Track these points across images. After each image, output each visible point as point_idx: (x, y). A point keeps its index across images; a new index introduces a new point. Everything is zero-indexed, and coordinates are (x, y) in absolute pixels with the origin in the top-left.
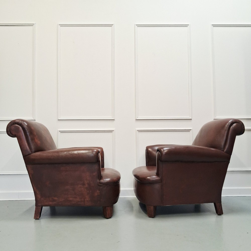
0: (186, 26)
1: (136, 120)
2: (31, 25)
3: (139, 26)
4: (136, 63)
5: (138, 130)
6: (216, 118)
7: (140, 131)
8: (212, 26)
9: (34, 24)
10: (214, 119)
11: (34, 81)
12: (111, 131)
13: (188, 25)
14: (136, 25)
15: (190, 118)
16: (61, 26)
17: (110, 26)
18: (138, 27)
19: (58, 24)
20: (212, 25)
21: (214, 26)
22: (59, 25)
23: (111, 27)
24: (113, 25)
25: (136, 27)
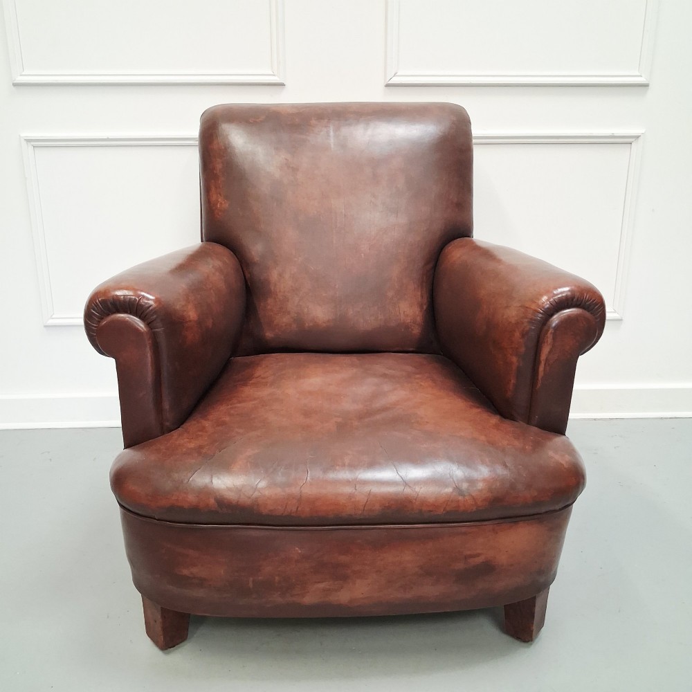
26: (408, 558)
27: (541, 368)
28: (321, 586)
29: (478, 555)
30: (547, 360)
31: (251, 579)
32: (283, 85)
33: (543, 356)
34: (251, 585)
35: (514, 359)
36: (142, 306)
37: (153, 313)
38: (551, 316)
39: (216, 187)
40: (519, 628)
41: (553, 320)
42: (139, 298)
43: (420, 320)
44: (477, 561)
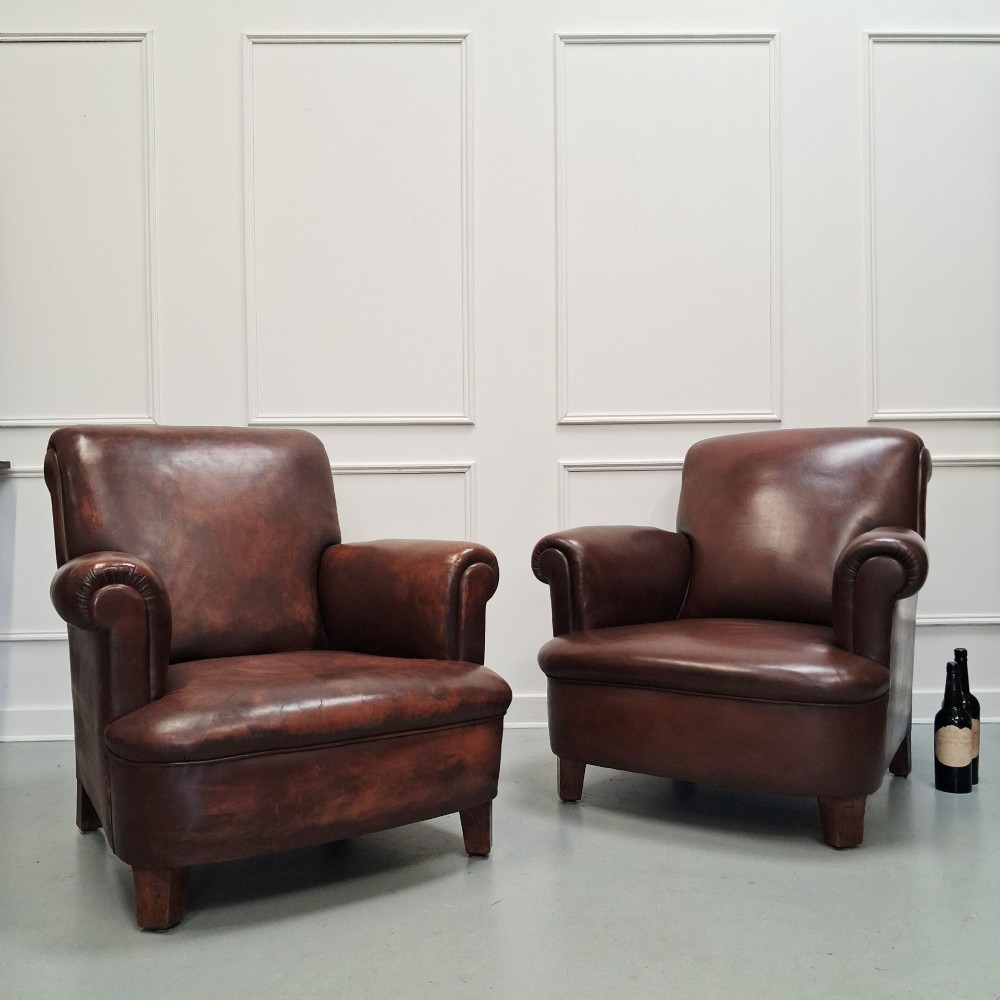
0: (764, 39)
1: (560, 424)
2: (136, 38)
3: (571, 41)
4: (559, 193)
5: (565, 466)
6: (877, 416)
7: (572, 469)
8: (871, 41)
9: (145, 35)
10: (870, 421)
11: (151, 267)
12: (460, 471)
13: (773, 36)
14: (561, 38)
15: (774, 417)
16: (254, 43)
17: (457, 40)
18: (569, 47)
19: (242, 34)
20: (871, 36)
21: (879, 39)
22: (249, 37)
23: (457, 47)
24: (465, 37)
25: (561, 44)
26: (403, 763)
27: (464, 612)
28: (339, 801)
29: (453, 756)
30: (467, 604)
31: (277, 805)
32: (473, 424)
34: (277, 812)
35: (442, 608)
36: (136, 575)
37: (145, 582)
38: (465, 569)
39: (90, 503)
40: (477, 844)
41: (467, 572)
42: (134, 569)
43: (313, 619)
44: (453, 761)
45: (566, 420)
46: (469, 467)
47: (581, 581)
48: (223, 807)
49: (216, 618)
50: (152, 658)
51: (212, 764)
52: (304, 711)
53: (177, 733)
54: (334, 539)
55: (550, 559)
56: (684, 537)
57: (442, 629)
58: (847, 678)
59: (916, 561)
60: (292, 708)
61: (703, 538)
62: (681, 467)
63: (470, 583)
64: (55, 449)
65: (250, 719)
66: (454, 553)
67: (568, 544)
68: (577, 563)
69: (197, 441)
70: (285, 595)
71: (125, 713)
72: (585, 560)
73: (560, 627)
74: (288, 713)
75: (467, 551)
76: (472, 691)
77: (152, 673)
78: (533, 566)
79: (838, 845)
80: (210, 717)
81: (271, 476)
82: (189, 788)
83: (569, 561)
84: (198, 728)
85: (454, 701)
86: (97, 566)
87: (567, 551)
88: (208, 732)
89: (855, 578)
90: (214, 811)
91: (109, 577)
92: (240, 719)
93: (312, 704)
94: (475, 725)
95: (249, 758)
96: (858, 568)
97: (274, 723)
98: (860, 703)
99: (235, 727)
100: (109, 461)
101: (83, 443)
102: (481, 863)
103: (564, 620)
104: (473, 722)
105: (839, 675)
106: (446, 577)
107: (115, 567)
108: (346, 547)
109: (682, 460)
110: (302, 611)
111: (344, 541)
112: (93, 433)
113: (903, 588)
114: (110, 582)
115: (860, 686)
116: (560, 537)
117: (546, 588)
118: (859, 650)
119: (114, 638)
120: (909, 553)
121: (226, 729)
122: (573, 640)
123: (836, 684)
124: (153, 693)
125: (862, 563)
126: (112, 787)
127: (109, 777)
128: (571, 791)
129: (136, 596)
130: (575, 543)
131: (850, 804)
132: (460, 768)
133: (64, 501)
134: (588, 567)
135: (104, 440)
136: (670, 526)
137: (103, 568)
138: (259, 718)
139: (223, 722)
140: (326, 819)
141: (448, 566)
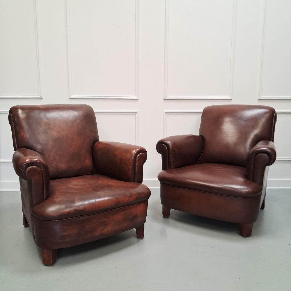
1: (165, 100)
5: (166, 112)
6: (261, 98)
7: (168, 113)
10: (258, 100)
11: (38, 48)
12: (134, 114)
15: (230, 98)
26: (119, 217)
27: (137, 168)
28: (100, 229)
29: (134, 213)
30: (138, 166)
31: (83, 231)
32: (138, 99)
33: (137, 165)
34: (83, 233)
35: (130, 167)
36: (39, 163)
37: (41, 165)
38: (137, 155)
39: (23, 131)
40: (140, 235)
41: (138, 156)
42: (38, 161)
43: (91, 165)
44: (134, 214)
45: (166, 98)
46: (137, 112)
47: (171, 154)
48: (67, 232)
49: (63, 166)
50: (44, 187)
51: (64, 221)
52: (90, 203)
53: (53, 211)
54: (97, 140)
55: (161, 146)
56: (201, 137)
57: (130, 173)
58: (250, 190)
59: (273, 156)
60: (86, 202)
61: (207, 137)
62: (202, 113)
63: (139, 159)
64: (12, 113)
65: (74, 207)
66: (134, 150)
67: (167, 143)
68: (170, 149)
69: (55, 110)
70: (83, 158)
71: (37, 205)
72: (172, 148)
73: (164, 167)
74: (86, 204)
75: (138, 149)
76: (140, 194)
77: (45, 191)
78: (157, 148)
79: (244, 236)
80: (63, 206)
81: (78, 121)
82: (57, 228)
83: (167, 148)
84: (59, 210)
85: (134, 197)
86: (27, 160)
87: (167, 144)
88: (62, 211)
89: (254, 159)
90: (64, 234)
91: (31, 164)
92: (71, 207)
93: (93, 201)
94: (140, 204)
95: (75, 218)
96: (255, 156)
97: (82, 207)
98: (253, 197)
99: (70, 209)
100: (28, 118)
101: (20, 112)
102: (141, 241)
103: (166, 165)
104: (140, 203)
105: (248, 189)
106: (132, 158)
107: (32, 160)
108: (101, 143)
109: (202, 111)
110: (88, 162)
111: (100, 140)
112: (23, 108)
113: (269, 163)
114: (31, 165)
115: (254, 192)
116: (165, 140)
117: (160, 155)
118: (254, 181)
119: (33, 182)
120: (271, 153)
121: (67, 210)
122: (168, 172)
123: (247, 192)
124: (45, 197)
125: (256, 155)
126: (34, 225)
127: (33, 222)
128: (166, 214)
129: (39, 169)
130: (169, 142)
131: (249, 225)
132: (136, 216)
133: (15, 130)
134: (173, 150)
135: (26, 111)
136: (197, 134)
137: (29, 161)
138: (77, 206)
139: (66, 208)
140: (97, 234)
141: (132, 154)
